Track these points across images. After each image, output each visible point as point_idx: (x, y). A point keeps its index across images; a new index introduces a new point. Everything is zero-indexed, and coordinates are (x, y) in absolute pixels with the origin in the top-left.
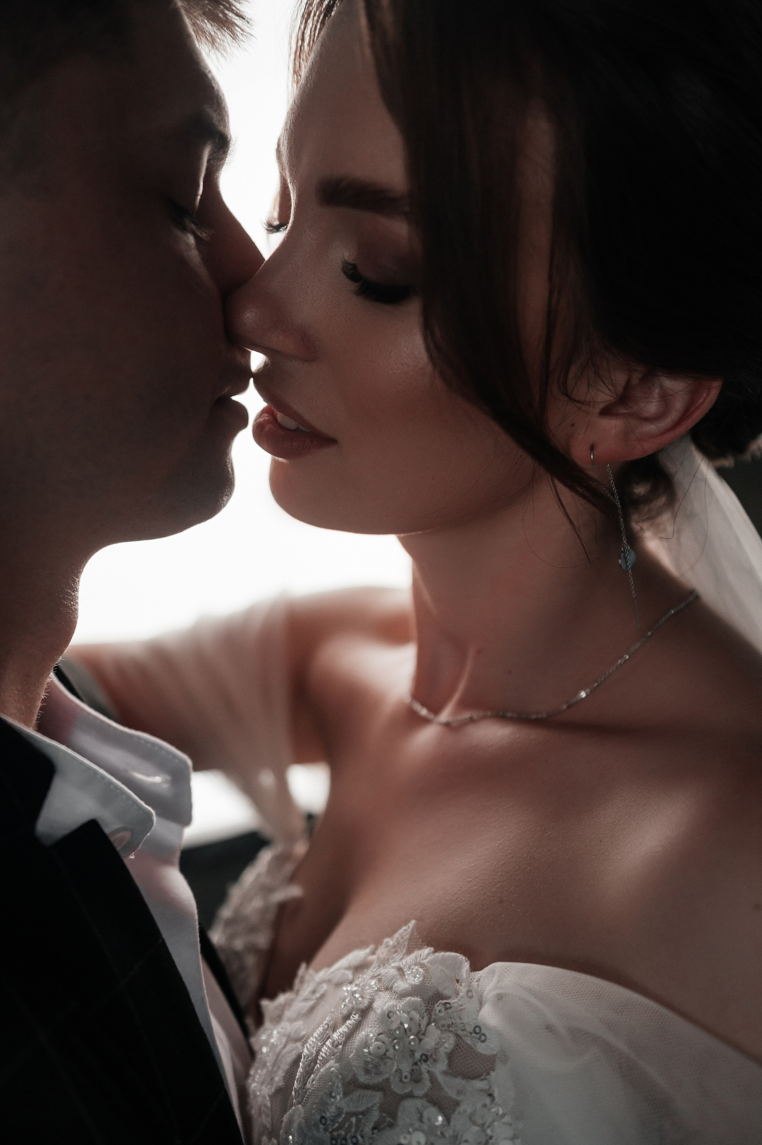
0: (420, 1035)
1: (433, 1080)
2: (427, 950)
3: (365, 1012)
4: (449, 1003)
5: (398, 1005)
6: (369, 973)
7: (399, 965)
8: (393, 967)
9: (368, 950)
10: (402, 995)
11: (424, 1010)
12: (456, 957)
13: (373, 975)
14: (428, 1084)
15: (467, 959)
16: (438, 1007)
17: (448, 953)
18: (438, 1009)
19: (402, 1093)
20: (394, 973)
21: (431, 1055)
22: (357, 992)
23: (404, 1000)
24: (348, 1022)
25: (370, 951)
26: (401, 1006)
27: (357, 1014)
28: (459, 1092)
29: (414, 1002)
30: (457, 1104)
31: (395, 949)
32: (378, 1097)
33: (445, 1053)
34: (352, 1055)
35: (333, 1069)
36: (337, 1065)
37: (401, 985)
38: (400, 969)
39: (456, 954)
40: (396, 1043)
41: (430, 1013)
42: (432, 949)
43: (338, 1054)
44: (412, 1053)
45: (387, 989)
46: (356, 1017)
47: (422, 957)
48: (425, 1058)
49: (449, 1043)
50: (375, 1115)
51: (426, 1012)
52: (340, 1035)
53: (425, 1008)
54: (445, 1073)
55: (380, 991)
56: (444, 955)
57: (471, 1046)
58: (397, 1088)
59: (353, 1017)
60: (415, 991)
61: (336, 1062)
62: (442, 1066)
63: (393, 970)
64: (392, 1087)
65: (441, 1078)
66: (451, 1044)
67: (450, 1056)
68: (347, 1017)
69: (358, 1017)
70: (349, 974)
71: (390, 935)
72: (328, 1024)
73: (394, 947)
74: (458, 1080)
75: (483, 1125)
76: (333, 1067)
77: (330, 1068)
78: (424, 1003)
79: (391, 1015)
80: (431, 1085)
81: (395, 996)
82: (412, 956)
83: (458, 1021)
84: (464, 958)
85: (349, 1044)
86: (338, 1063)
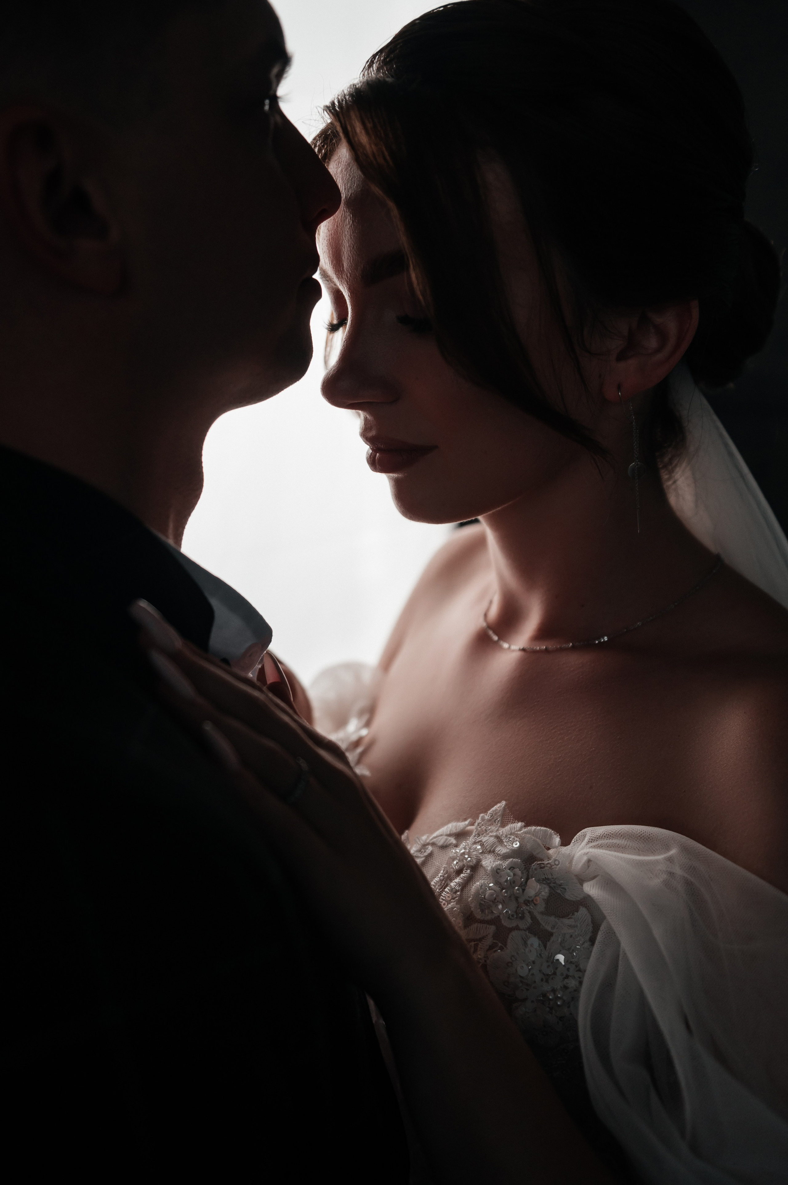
0: (523, 886)
1: (533, 918)
2: (520, 824)
3: (475, 867)
4: (543, 864)
5: (503, 865)
6: (471, 840)
7: (497, 834)
8: (491, 836)
9: (467, 822)
10: (505, 857)
11: (523, 869)
12: (546, 830)
13: (475, 841)
14: (529, 920)
15: (555, 832)
16: (534, 865)
17: (539, 828)
18: (534, 867)
19: (511, 927)
20: (494, 840)
21: (533, 900)
22: (465, 853)
23: (507, 861)
24: (462, 875)
25: (469, 823)
26: (506, 865)
27: (468, 869)
28: (553, 927)
29: (515, 863)
30: (551, 934)
31: (492, 821)
32: (492, 928)
33: (543, 899)
34: (470, 899)
35: (455, 909)
36: (458, 906)
37: (502, 850)
38: (497, 837)
39: (546, 828)
40: (505, 892)
41: (527, 870)
42: (523, 824)
43: (457, 898)
44: (517, 899)
45: (490, 852)
46: (469, 871)
47: (516, 829)
48: (527, 902)
49: (545, 892)
50: (489, 941)
51: (525, 869)
52: (457, 885)
53: (524, 867)
54: (542, 913)
55: (484, 853)
56: (536, 828)
57: (560, 894)
58: (506, 923)
59: (465, 872)
60: (515, 853)
61: (457, 904)
62: (541, 907)
63: (492, 839)
64: (503, 922)
65: (539, 917)
66: (546, 893)
67: (547, 901)
68: (459, 872)
69: (470, 872)
70: (453, 841)
71: (485, 811)
72: (443, 876)
73: (489, 820)
74: (552, 919)
75: (569, 949)
76: (455, 908)
77: (453, 908)
78: (523, 863)
79: (498, 871)
80: (531, 921)
81: (499, 858)
82: (508, 828)
83: (550, 877)
84: (553, 831)
85: (466, 890)
86: (458, 904)
